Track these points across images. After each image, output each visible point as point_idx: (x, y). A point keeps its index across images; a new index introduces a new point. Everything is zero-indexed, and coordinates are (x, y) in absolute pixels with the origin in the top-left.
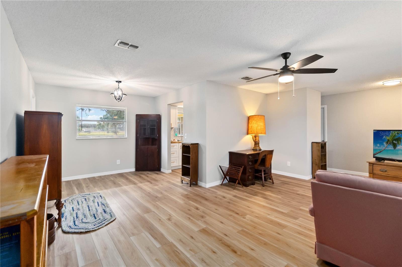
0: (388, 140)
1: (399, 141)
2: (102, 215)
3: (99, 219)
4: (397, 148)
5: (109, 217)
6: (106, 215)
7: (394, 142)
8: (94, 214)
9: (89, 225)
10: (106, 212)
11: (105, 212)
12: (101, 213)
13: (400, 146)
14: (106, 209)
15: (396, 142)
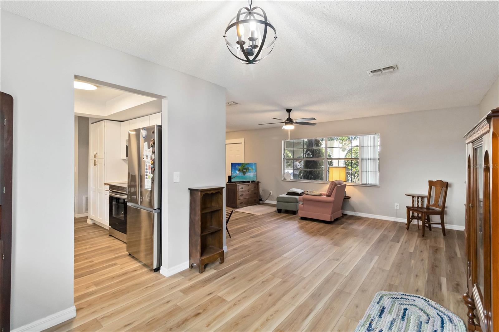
0: (240, 169)
1: (248, 170)
2: (392, 308)
3: (402, 306)
4: (246, 175)
5: (386, 299)
6: (386, 304)
7: (244, 170)
8: (403, 318)
9: (421, 304)
10: (381, 308)
11: (382, 311)
12: (390, 312)
13: (248, 173)
14: (376, 313)
15: (245, 171)
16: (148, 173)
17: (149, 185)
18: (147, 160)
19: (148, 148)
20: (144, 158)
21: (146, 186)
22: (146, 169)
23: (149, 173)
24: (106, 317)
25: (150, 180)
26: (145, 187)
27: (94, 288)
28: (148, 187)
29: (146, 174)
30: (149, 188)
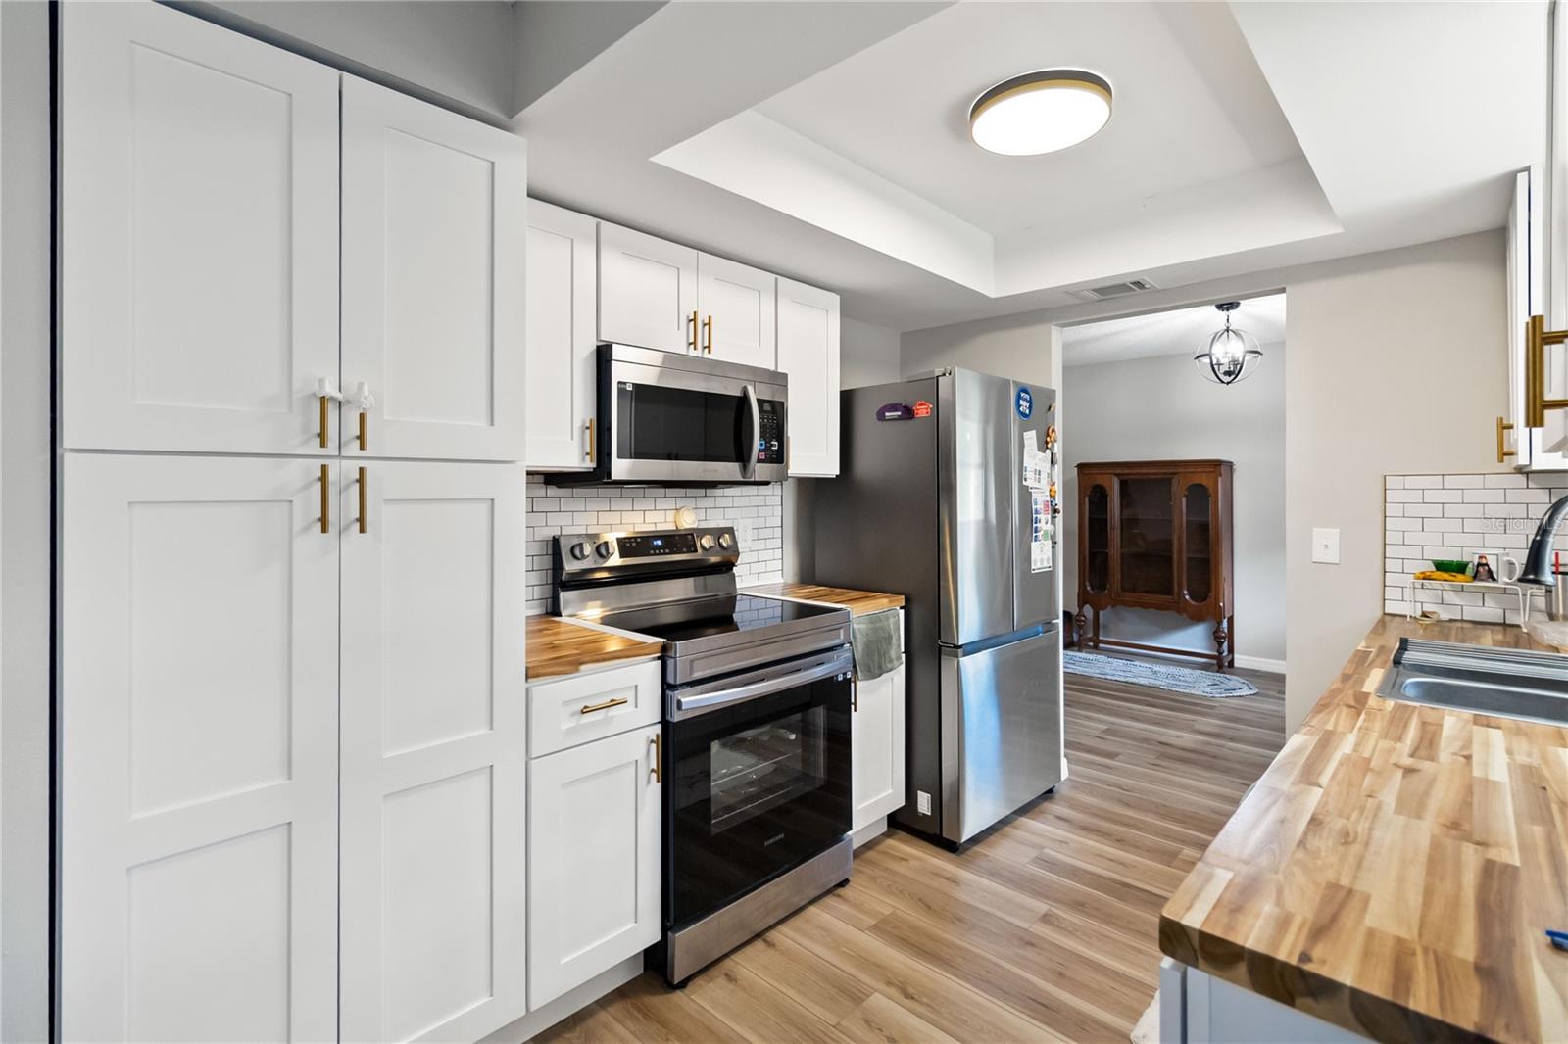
16: (1043, 522)
17: (1045, 557)
18: (1036, 485)
19: (1039, 450)
20: (1026, 480)
21: (1035, 562)
22: (1037, 512)
23: (1046, 523)
25: (1049, 543)
26: (1033, 567)
28: (1042, 564)
29: (1036, 528)
30: (1045, 565)
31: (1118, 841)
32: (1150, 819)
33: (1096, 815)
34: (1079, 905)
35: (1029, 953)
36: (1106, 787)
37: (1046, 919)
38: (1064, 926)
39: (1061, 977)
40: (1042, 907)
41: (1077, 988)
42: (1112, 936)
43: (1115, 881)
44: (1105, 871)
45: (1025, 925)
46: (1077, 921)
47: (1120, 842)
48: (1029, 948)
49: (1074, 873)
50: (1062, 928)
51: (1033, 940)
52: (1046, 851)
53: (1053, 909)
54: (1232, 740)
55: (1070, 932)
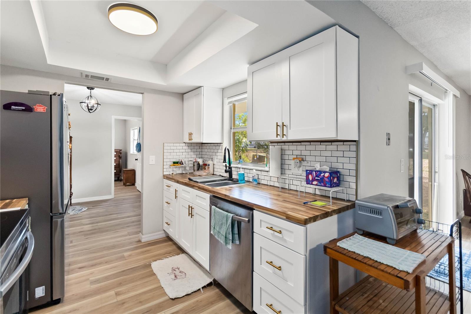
24: (125, 236)
27: (126, 254)
31: (106, 263)
32: (105, 252)
33: (89, 261)
34: (120, 284)
35: (126, 305)
36: (81, 252)
37: (117, 294)
38: (124, 292)
39: (141, 303)
40: (112, 293)
41: (148, 301)
42: (138, 284)
43: (119, 272)
44: (115, 272)
45: (115, 300)
46: (126, 288)
47: (107, 262)
48: (125, 304)
49: (107, 278)
50: (124, 293)
51: (123, 301)
52: (90, 279)
53: (115, 291)
54: (97, 223)
55: (127, 292)
